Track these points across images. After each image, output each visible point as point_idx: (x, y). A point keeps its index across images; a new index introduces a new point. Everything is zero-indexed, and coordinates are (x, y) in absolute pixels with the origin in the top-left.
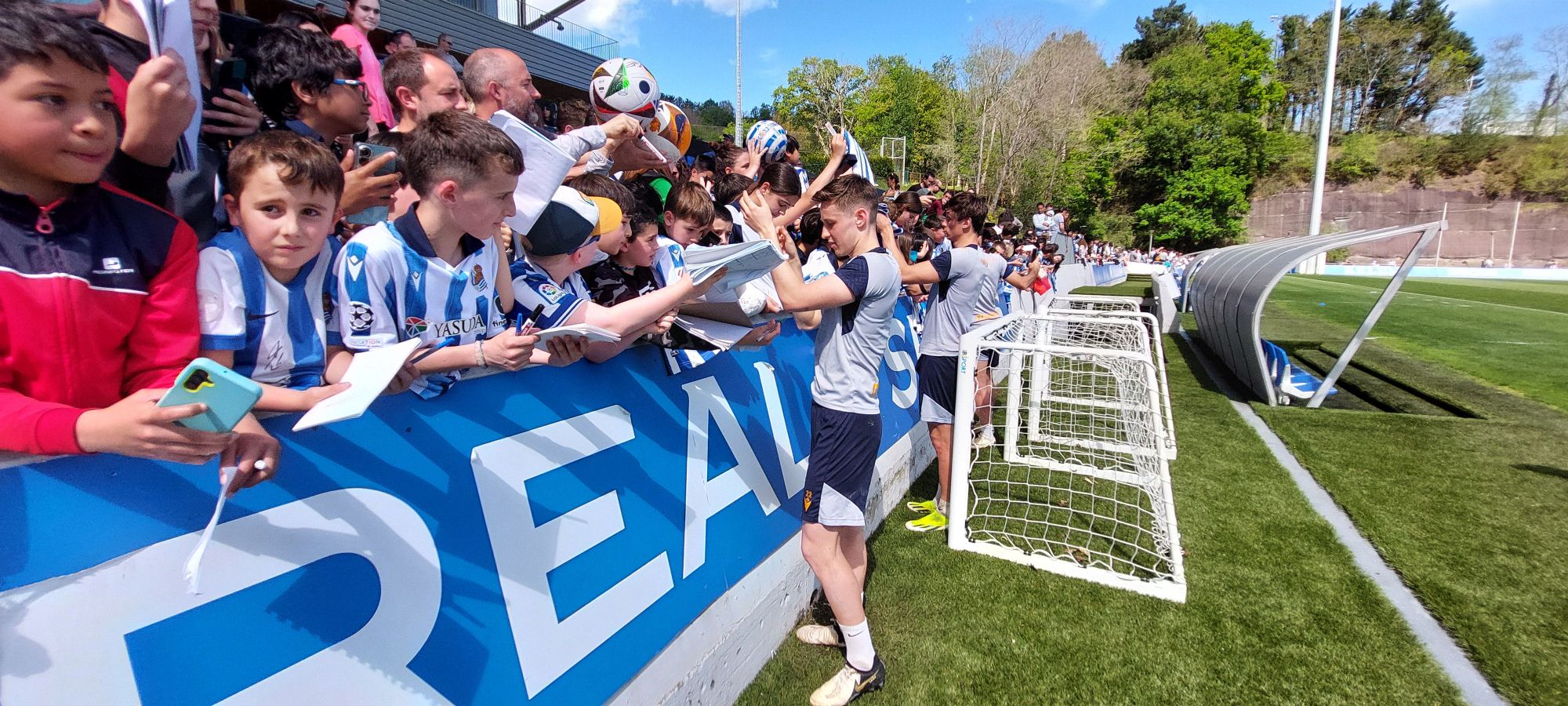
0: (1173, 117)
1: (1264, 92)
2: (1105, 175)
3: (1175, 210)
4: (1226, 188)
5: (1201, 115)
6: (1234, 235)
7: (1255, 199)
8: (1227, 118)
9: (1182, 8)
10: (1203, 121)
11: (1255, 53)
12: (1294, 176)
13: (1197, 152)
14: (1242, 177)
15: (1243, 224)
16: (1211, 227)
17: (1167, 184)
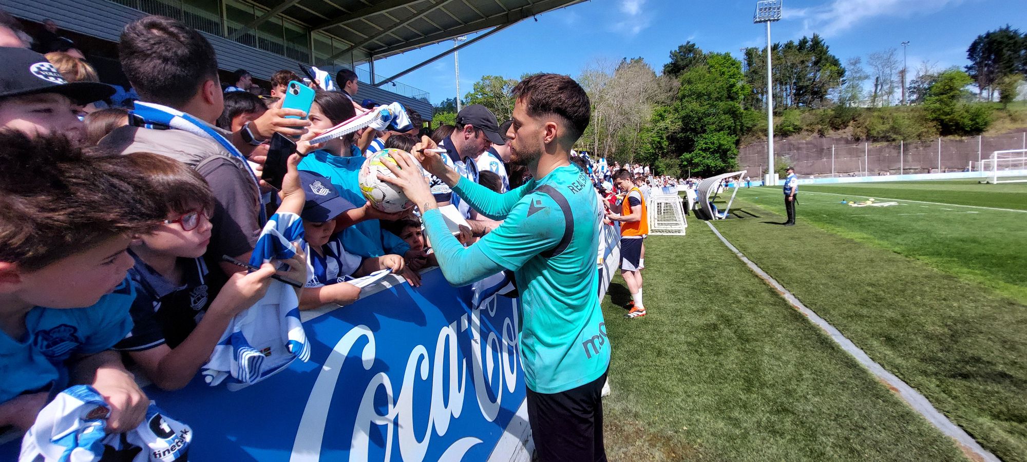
0: (694, 105)
1: (740, 90)
2: (662, 138)
3: (700, 155)
4: (725, 143)
5: (709, 104)
6: (732, 167)
7: (742, 147)
8: (722, 105)
9: (694, 45)
10: (710, 107)
11: (733, 70)
12: (760, 133)
13: (708, 123)
14: (733, 136)
15: (737, 161)
16: (720, 164)
17: (694, 141)
